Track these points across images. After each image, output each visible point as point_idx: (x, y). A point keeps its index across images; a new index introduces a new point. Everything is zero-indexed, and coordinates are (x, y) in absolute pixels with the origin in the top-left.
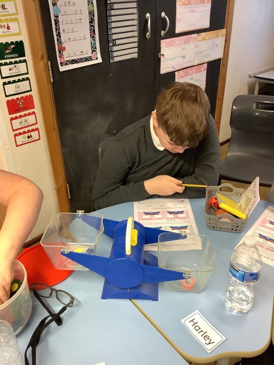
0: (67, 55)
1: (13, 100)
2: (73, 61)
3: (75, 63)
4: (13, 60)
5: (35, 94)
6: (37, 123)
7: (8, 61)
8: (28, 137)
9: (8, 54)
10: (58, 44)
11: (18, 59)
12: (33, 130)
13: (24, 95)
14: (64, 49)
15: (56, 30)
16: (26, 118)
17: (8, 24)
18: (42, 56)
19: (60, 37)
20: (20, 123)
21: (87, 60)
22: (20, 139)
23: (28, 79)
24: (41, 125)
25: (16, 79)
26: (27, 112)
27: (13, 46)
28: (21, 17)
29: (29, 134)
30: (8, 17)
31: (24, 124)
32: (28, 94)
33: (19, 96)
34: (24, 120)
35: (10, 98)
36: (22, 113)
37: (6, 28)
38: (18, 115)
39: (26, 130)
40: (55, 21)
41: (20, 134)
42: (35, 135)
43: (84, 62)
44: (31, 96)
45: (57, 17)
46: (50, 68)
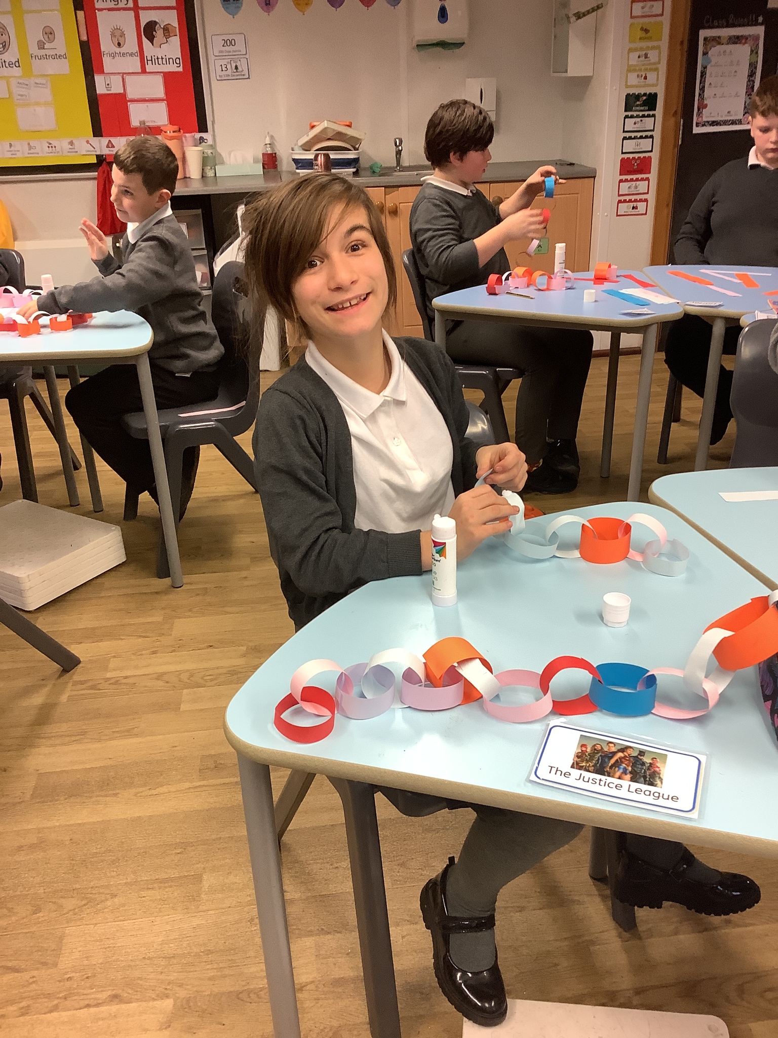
0: (707, 115)
1: (628, 158)
2: (713, 122)
3: (717, 125)
4: (641, 114)
5: (655, 157)
6: (648, 193)
7: (635, 114)
8: (633, 208)
9: (637, 106)
10: (699, 100)
11: (646, 113)
12: (641, 201)
13: (642, 155)
14: (706, 106)
15: (700, 83)
16: (638, 183)
17: (646, 74)
18: (676, 112)
19: (704, 92)
20: (629, 187)
21: (733, 123)
22: (624, 207)
23: (652, 137)
24: (652, 197)
25: (639, 135)
26: (640, 176)
27: (645, 98)
28: (663, 67)
29: (635, 204)
30: (649, 67)
31: (633, 191)
32: (647, 155)
33: (636, 156)
34: (634, 185)
35: (626, 156)
36: (634, 177)
37: (643, 78)
38: (629, 177)
39: (633, 198)
40: (702, 73)
41: (625, 201)
42: (641, 206)
43: (729, 125)
44: (650, 158)
45: (705, 68)
46: (681, 128)
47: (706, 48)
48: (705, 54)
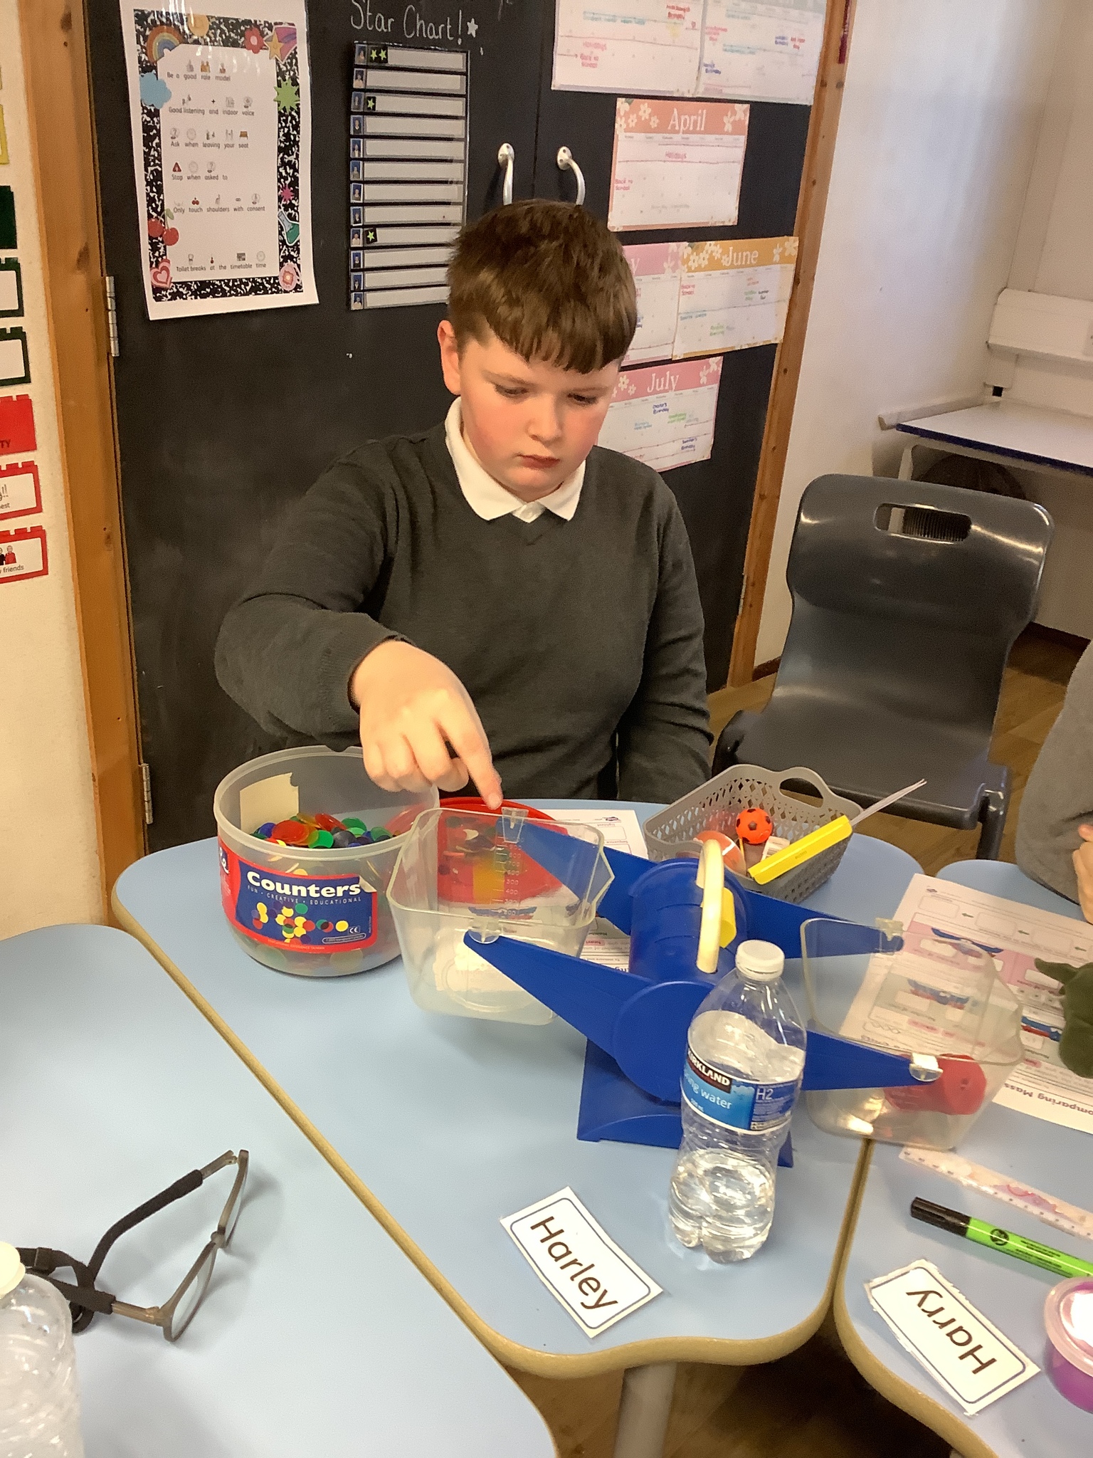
0: (180, 265)
5: (42, 396)
6: (38, 509)
10: (150, 216)
12: (21, 534)
14: (173, 237)
15: (147, 165)
18: (84, 255)
19: (160, 191)
21: (258, 287)
23: (18, 334)
24: (53, 518)
29: (3, 547)
32: (14, 392)
40: (146, 128)
42: (27, 553)
43: (247, 294)
44: (25, 402)
45: (154, 114)
46: (111, 304)
47: (145, 50)
48: (147, 67)
